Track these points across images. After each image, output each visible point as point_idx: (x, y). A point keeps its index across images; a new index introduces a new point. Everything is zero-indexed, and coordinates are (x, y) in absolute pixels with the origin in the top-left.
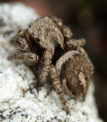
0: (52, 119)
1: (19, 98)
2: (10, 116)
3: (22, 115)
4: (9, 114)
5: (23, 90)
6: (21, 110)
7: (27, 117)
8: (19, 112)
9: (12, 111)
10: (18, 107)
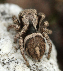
0: (33, 65)
1: (14, 52)
2: (8, 63)
3: (15, 62)
4: (8, 62)
5: (16, 48)
6: (14, 59)
7: (18, 63)
8: (14, 60)
9: (9, 60)
10: (13, 57)
